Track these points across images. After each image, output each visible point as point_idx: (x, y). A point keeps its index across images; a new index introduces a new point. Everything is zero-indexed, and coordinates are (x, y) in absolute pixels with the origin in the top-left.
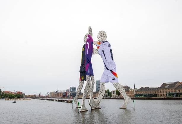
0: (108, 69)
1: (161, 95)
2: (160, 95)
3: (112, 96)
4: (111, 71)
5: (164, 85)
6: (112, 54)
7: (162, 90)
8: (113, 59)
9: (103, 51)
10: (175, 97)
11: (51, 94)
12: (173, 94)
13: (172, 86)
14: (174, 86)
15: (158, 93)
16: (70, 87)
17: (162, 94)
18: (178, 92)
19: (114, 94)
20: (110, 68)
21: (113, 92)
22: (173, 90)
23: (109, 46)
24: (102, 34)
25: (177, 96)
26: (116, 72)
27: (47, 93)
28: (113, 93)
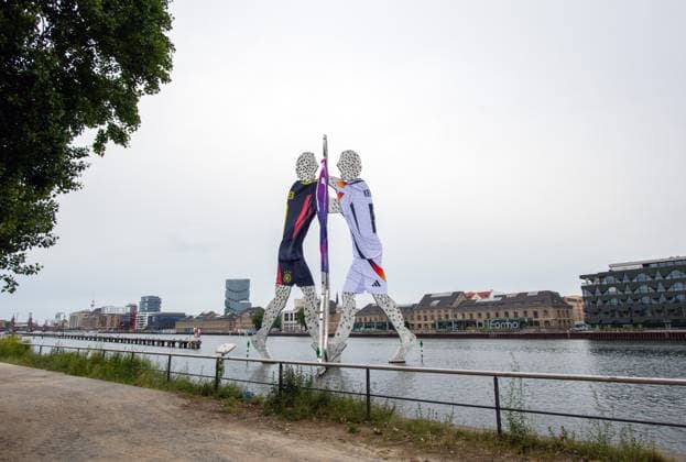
0: (362, 257)
1: (420, 325)
2: (416, 327)
3: (283, 327)
4: (370, 261)
5: (427, 299)
6: (373, 218)
7: (421, 314)
8: (374, 231)
9: (352, 206)
10: (454, 330)
11: (73, 317)
12: (450, 324)
13: (447, 301)
14: (451, 304)
15: (413, 319)
16: (143, 298)
17: (422, 322)
18: (460, 318)
19: (289, 322)
20: (369, 254)
21: (287, 315)
22: (450, 313)
23: (367, 193)
24: (351, 160)
25: (459, 328)
26: (383, 265)
27: (58, 316)
28: (287, 319)
